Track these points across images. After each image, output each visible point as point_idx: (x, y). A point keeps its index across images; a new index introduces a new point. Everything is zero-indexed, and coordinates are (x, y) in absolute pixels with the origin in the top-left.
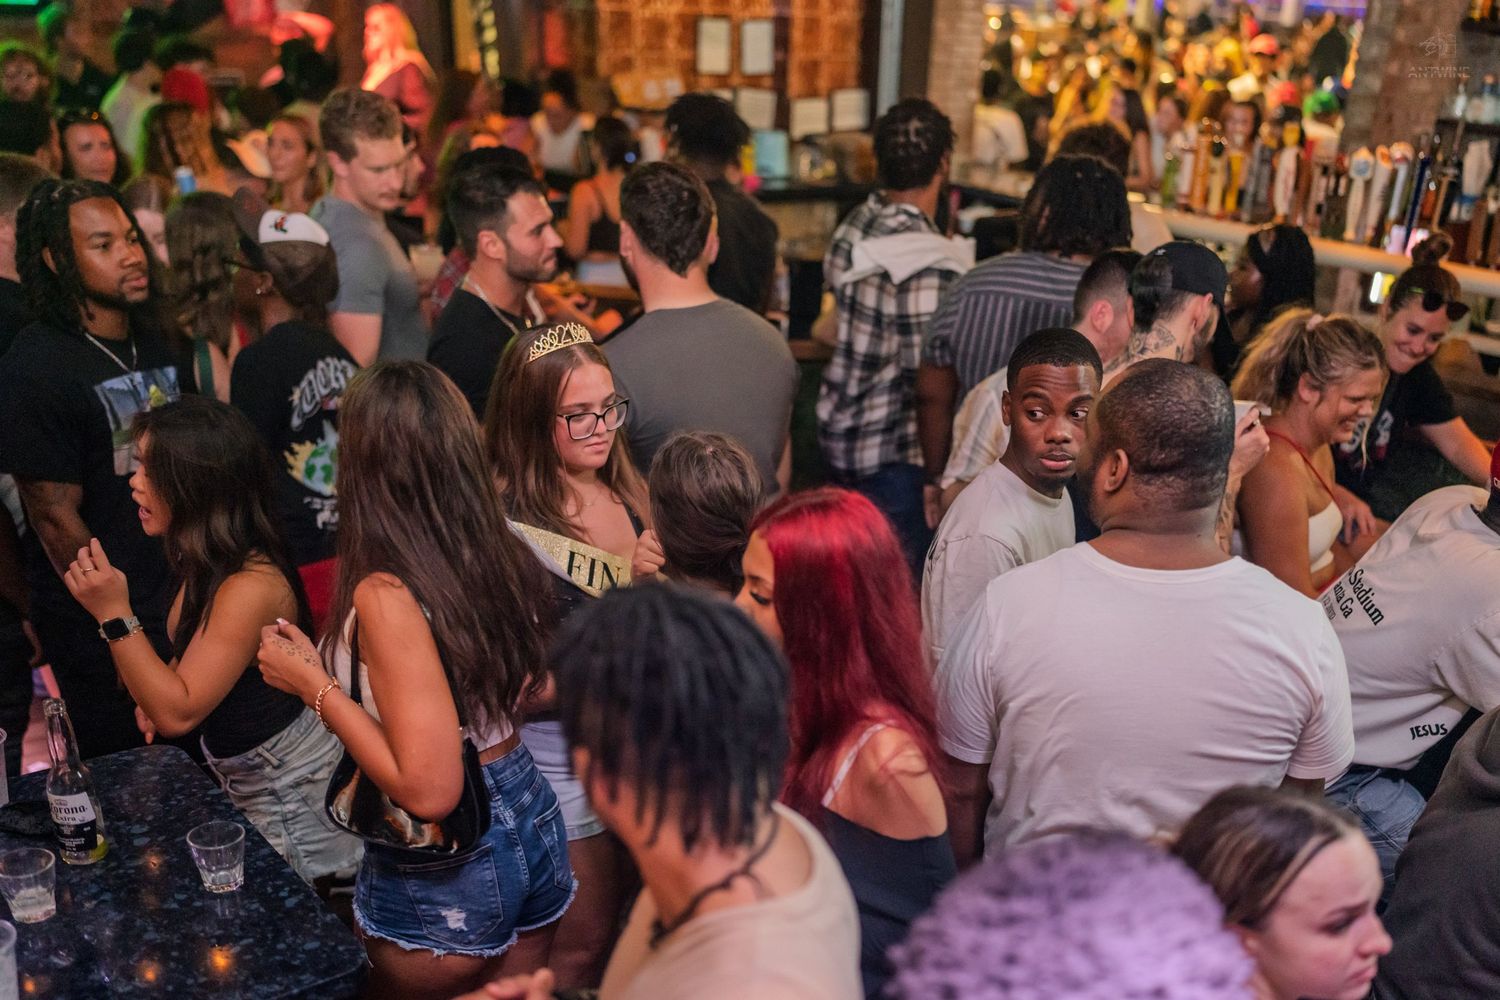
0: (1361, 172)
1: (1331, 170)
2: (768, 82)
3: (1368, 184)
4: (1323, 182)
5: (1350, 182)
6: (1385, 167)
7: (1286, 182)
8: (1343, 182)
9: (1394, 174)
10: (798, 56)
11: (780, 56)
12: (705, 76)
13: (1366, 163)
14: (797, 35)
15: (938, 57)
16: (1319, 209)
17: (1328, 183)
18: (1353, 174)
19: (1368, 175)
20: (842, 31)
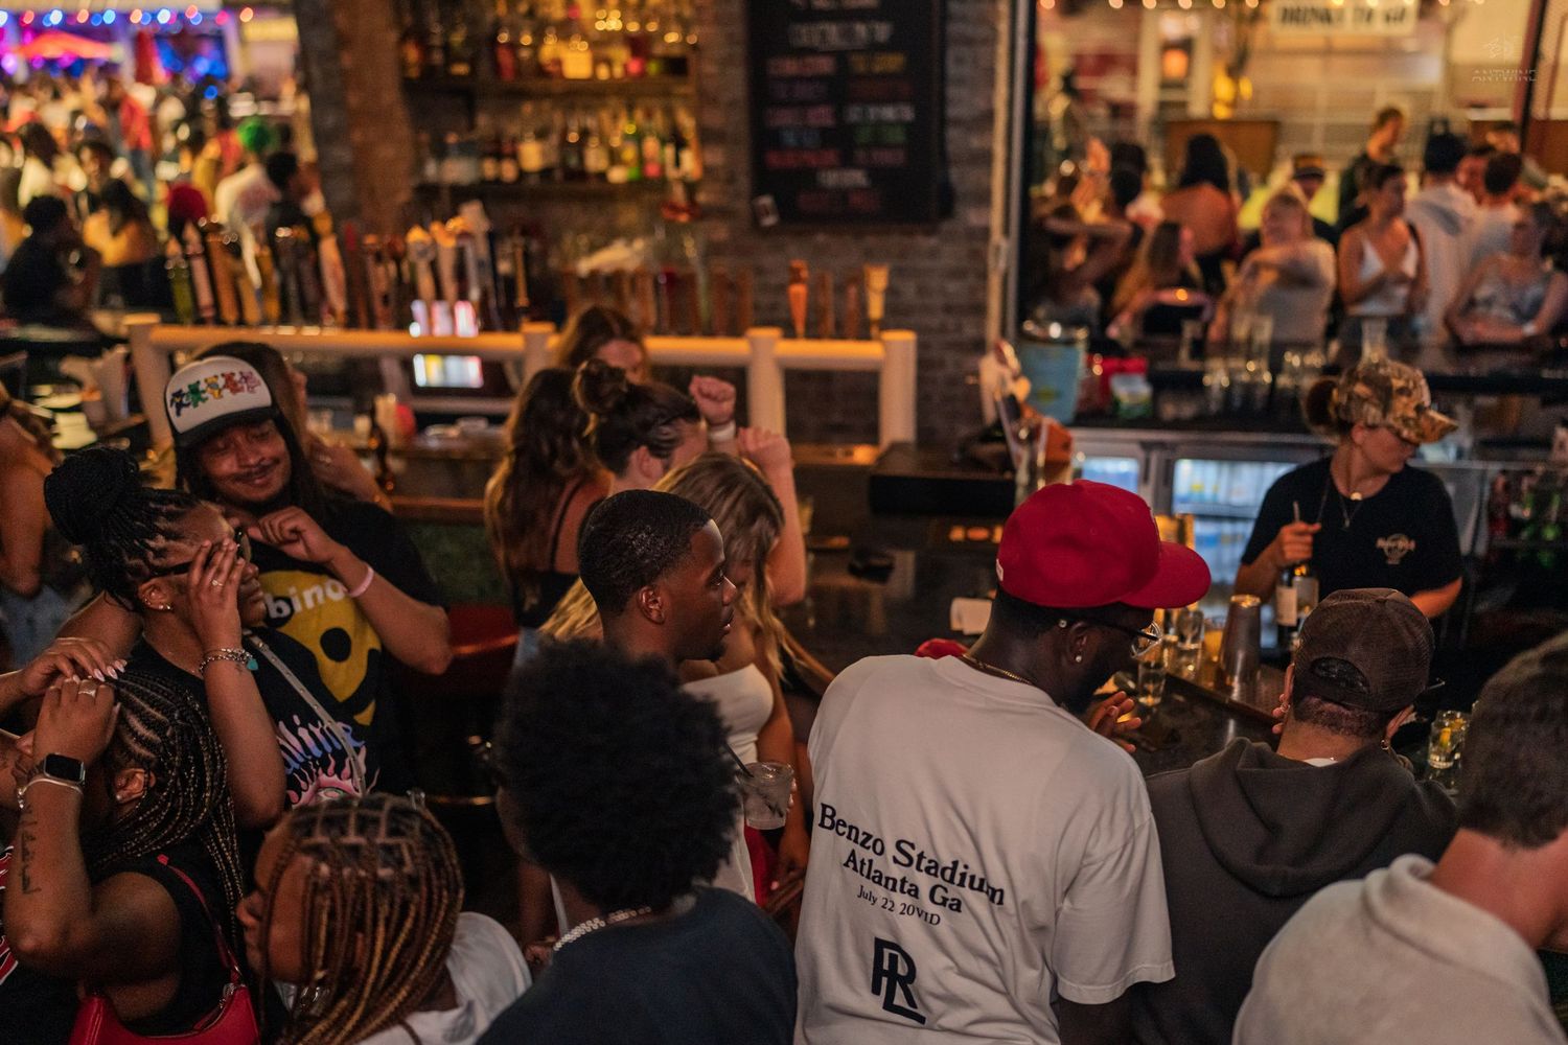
0: (422, 254)
1: (386, 254)
3: (434, 266)
4: (381, 270)
5: (413, 268)
6: (448, 244)
7: (335, 274)
8: (405, 267)
9: (460, 253)
13: (422, 243)
16: (385, 299)
17: (387, 270)
18: (413, 256)
19: (430, 256)
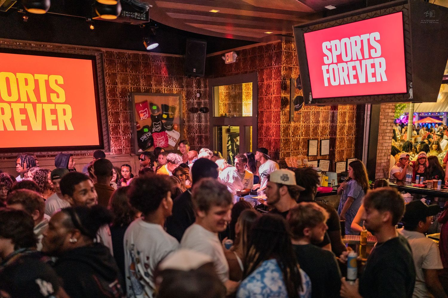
2: (327, 157)
10: (337, 149)
11: (331, 149)
12: (311, 156)
14: (338, 143)
15: (379, 147)
20: (350, 141)
